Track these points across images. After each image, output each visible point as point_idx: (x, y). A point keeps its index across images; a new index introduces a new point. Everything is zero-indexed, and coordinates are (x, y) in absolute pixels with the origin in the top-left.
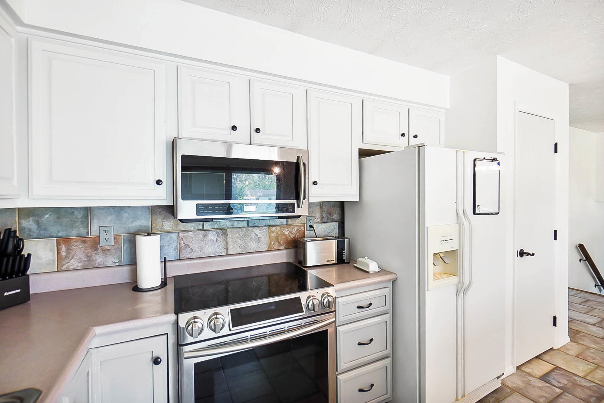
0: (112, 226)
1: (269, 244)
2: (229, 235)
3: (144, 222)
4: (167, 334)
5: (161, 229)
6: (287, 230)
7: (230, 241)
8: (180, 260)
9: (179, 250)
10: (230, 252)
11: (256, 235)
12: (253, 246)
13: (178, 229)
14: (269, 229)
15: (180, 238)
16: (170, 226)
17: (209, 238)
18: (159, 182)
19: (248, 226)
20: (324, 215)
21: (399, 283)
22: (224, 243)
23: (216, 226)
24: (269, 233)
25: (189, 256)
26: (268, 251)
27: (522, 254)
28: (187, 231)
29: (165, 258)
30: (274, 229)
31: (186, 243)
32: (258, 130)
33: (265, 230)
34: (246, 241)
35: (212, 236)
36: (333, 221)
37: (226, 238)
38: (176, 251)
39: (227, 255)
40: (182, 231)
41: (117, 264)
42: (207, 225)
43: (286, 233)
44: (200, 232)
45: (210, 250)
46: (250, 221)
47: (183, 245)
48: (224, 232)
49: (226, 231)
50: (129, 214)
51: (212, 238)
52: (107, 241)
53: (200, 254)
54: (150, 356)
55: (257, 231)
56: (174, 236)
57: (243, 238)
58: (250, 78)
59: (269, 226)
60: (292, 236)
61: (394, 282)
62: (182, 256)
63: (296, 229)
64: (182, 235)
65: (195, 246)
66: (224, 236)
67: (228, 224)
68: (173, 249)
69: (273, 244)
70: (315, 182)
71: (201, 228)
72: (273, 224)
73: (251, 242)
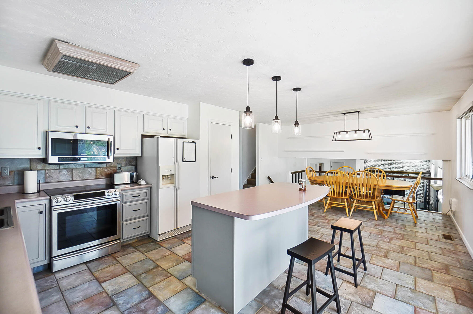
0: (8, 167)
1: (96, 176)
2: (74, 172)
3: (27, 165)
4: (45, 204)
5: (36, 168)
6: (106, 169)
7: (74, 174)
8: (46, 183)
9: (46, 178)
10: (74, 179)
11: (89, 171)
12: (87, 176)
13: (45, 169)
14: (96, 169)
15: (47, 173)
16: (41, 167)
17: (62, 173)
18: (39, 148)
19: (85, 168)
20: (127, 163)
21: (153, 188)
22: (71, 175)
23: (67, 167)
24: (96, 171)
25: (51, 181)
26: (96, 179)
27: (213, 177)
28: (51, 169)
29: (39, 181)
30: (99, 169)
31: (50, 175)
32: (89, 127)
33: (94, 169)
34: (83, 174)
35: (64, 172)
36: (132, 165)
37: (72, 173)
38: (44, 179)
39: (72, 180)
40: (48, 170)
41: (11, 185)
42: (61, 167)
43: (106, 171)
44: (58, 170)
45: (63, 178)
46: (85, 165)
47: (48, 176)
48: (71, 170)
49: (72, 170)
50: (18, 162)
51: (64, 173)
52: (5, 174)
53: (57, 180)
54: (38, 211)
55: (89, 170)
56: (43, 172)
57: (82, 173)
58: (85, 105)
59: (96, 168)
60: (109, 172)
61: (151, 188)
62: (47, 181)
63: (111, 169)
64: (48, 171)
65: (55, 176)
66: (71, 172)
67: (73, 166)
68: (42, 178)
69: (99, 176)
70: (118, 148)
71: (58, 168)
72: (99, 167)
73: (86, 175)
